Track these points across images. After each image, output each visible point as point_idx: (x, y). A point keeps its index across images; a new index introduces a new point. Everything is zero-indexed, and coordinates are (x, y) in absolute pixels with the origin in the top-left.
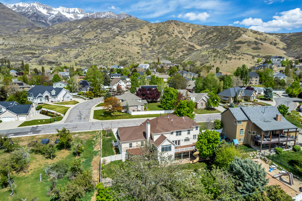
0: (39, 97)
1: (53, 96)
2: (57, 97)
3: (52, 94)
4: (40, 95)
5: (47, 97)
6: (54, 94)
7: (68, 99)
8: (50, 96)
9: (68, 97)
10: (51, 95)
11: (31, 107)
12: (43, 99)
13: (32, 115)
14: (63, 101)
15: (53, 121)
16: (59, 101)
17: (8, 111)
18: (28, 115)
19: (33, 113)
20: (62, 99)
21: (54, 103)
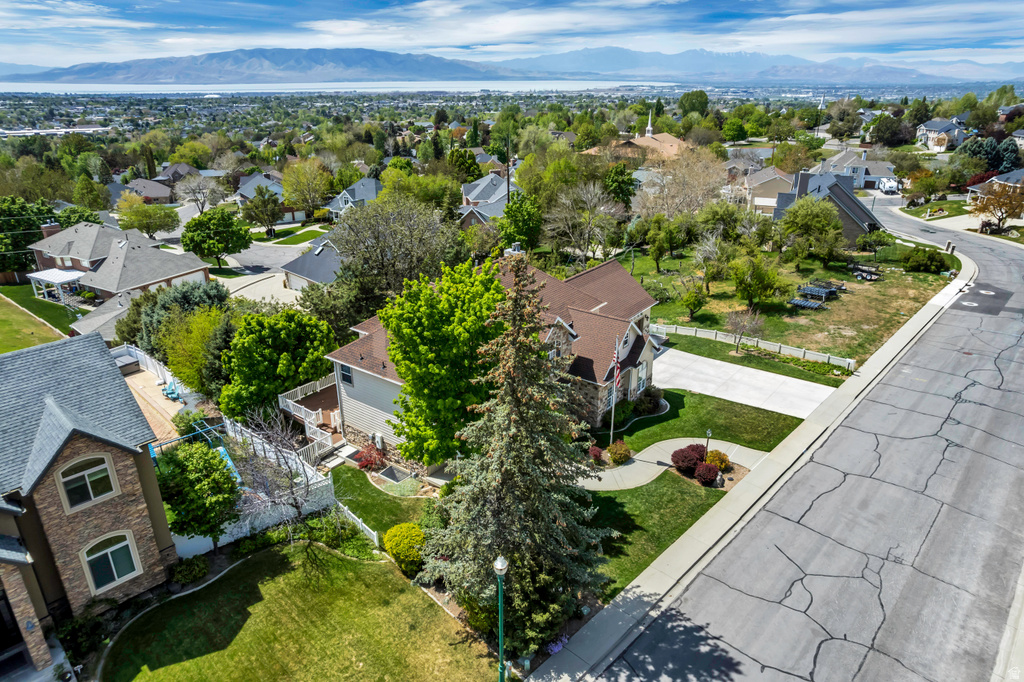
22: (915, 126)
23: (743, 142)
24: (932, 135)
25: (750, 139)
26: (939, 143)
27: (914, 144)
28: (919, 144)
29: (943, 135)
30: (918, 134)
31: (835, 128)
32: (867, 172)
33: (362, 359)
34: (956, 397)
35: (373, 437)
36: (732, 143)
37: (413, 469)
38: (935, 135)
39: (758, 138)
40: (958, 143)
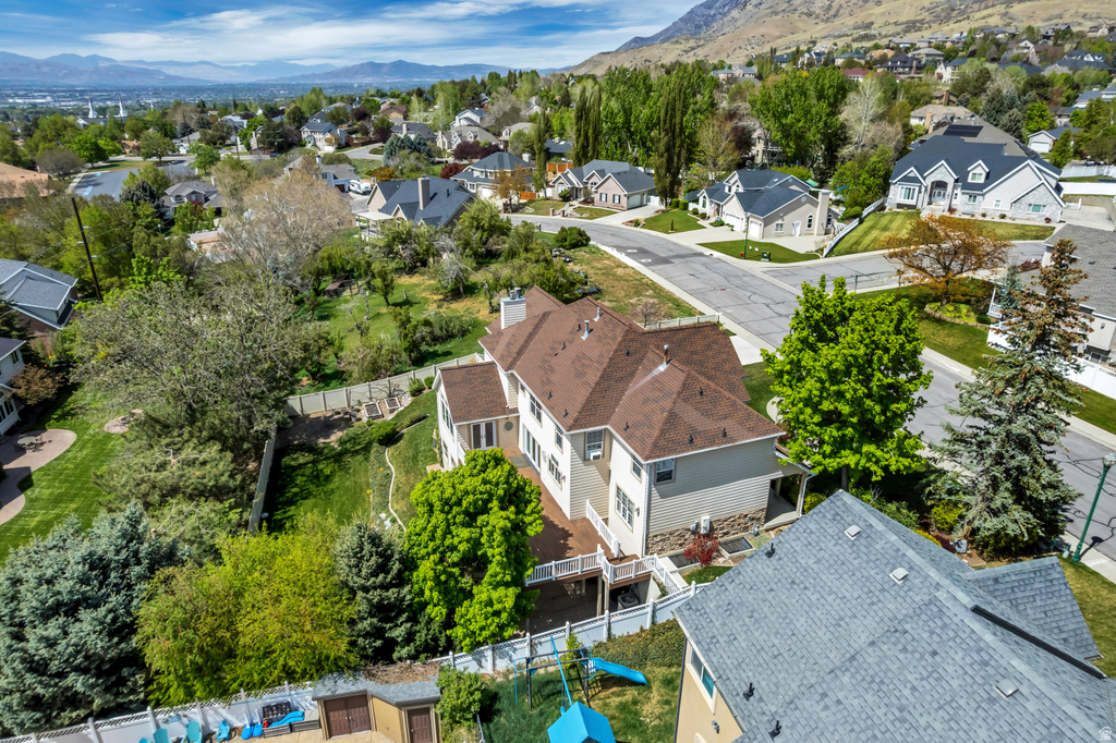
0: (907, 179)
1: (967, 186)
2: (983, 195)
3: (970, 180)
4: (913, 172)
5: (941, 185)
6: (981, 180)
7: (1034, 215)
8: (955, 187)
9: (1037, 207)
10: (961, 180)
11: (799, 204)
12: (917, 189)
13: (798, 229)
14: (1003, 217)
15: (758, 257)
16: (984, 215)
17: (735, 198)
18: (767, 223)
19: (809, 226)
20: (1005, 208)
21: (956, 215)
22: (298, 128)
23: (101, 164)
24: (317, 136)
25: (111, 158)
26: (329, 142)
27: (304, 145)
28: (309, 146)
29: (328, 136)
30: (304, 136)
31: (209, 137)
32: (335, 178)
33: (691, 441)
34: (780, 315)
35: (698, 525)
36: (89, 165)
37: (746, 529)
38: (321, 136)
39: (122, 157)
40: (343, 142)
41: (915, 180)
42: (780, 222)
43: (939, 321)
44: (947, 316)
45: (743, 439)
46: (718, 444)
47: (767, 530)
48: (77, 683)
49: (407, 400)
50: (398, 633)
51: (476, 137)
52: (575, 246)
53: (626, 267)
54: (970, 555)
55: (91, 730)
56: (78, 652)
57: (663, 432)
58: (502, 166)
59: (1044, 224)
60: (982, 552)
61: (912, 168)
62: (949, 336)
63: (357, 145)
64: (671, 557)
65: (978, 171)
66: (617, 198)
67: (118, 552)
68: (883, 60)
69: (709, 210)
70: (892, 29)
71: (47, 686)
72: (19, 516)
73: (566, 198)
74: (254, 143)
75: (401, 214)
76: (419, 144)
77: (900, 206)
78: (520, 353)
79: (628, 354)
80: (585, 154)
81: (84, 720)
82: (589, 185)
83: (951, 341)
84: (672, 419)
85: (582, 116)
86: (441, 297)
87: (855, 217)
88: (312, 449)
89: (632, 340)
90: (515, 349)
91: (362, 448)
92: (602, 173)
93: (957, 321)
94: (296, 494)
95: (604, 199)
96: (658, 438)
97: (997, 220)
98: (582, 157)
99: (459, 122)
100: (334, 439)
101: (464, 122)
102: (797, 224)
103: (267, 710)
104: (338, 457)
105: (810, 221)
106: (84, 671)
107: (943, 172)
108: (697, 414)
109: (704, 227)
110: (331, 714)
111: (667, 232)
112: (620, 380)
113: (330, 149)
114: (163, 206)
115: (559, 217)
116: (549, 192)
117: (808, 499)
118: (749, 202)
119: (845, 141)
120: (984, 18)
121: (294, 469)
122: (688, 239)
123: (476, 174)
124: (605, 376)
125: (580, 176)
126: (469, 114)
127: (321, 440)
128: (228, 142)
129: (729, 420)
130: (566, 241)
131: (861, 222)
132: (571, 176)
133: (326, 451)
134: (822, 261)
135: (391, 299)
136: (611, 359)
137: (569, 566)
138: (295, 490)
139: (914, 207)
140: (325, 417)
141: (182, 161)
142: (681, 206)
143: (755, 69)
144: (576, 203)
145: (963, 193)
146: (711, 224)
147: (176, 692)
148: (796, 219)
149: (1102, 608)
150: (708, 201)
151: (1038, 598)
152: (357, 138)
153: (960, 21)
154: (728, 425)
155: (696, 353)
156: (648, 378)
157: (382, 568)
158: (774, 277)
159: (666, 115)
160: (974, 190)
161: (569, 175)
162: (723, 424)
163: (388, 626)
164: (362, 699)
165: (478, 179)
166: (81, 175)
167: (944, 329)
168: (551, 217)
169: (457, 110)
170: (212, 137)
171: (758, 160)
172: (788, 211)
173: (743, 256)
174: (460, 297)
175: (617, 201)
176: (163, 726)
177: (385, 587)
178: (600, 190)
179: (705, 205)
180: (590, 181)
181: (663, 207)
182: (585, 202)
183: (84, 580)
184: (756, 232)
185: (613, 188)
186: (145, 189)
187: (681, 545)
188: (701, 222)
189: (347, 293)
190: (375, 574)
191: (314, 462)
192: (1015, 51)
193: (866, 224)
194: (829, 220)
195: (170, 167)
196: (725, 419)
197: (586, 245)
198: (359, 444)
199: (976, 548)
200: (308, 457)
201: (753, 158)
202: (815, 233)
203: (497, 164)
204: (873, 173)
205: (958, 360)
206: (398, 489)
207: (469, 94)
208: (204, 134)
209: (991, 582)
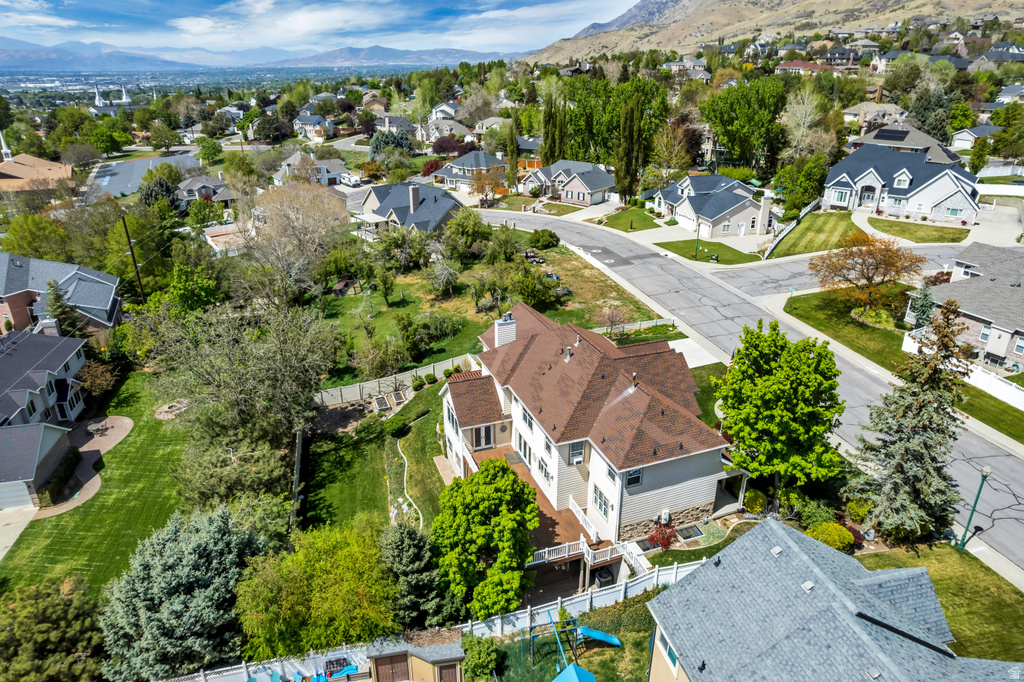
0: (839, 184)
1: (893, 191)
2: (907, 199)
3: (895, 186)
4: (845, 177)
5: (870, 189)
6: (905, 186)
7: (952, 218)
8: (882, 192)
9: (954, 211)
10: (888, 185)
11: (744, 207)
12: (849, 193)
13: (743, 229)
14: (925, 219)
15: (707, 258)
16: (907, 217)
17: (687, 201)
18: (715, 224)
19: (753, 226)
20: (926, 211)
21: (882, 217)
22: (291, 120)
23: (116, 154)
24: (308, 128)
25: (125, 148)
26: (318, 133)
27: (296, 136)
28: (300, 137)
29: (318, 128)
30: (296, 127)
31: (210, 128)
32: (328, 172)
33: (655, 453)
34: (726, 318)
35: (659, 517)
36: (105, 155)
37: (697, 519)
38: (311, 128)
39: (133, 147)
40: (331, 133)
41: (846, 185)
42: (726, 223)
43: (862, 326)
44: (869, 321)
45: (696, 450)
46: (676, 456)
47: (714, 519)
48: (196, 644)
49: (410, 394)
50: (430, 606)
51: (451, 130)
52: (546, 247)
53: (593, 268)
54: (877, 543)
55: (202, 678)
56: (197, 622)
57: (633, 446)
58: (478, 164)
59: (961, 227)
60: (886, 540)
61: (845, 174)
62: (870, 340)
63: (344, 136)
64: (637, 542)
65: (903, 179)
66: (581, 195)
67: (216, 544)
68: (822, 51)
69: (663, 209)
70: (832, 18)
71: (175, 646)
72: (98, 494)
73: (535, 194)
74: (251, 134)
75: (394, 217)
76: (402, 138)
77: (833, 207)
78: (513, 370)
79: (603, 377)
80: (552, 155)
81: (197, 670)
82: (556, 183)
83: (873, 345)
84: (640, 435)
85: (549, 120)
86: (433, 296)
87: (793, 219)
88: (334, 438)
89: (606, 365)
90: (509, 367)
91: (375, 438)
92: (568, 172)
93: (878, 326)
94: (324, 478)
95: (570, 196)
96: (629, 452)
97: (920, 222)
98: (550, 157)
99: (436, 115)
100: (351, 428)
101: (440, 115)
102: (742, 225)
103: (330, 663)
104: (355, 446)
105: (753, 222)
106: (198, 635)
107: (871, 178)
108: (659, 431)
109: (660, 226)
110: (380, 668)
111: (626, 231)
112: (597, 399)
113: (320, 140)
114: (178, 200)
115: (530, 213)
116: (521, 188)
117: (747, 494)
118: (700, 205)
119: (786, 144)
120: (917, 7)
121: (320, 455)
122: (645, 239)
123: (455, 171)
124: (585, 397)
125: (548, 175)
126: (444, 107)
127: (341, 430)
128: (227, 132)
129: (685, 435)
130: (539, 242)
131: (798, 223)
132: (540, 175)
133: (345, 440)
134: (763, 262)
135: (391, 299)
136: (590, 382)
137: (558, 551)
138: (323, 474)
139: (845, 208)
140: (342, 409)
141: (188, 152)
142: (639, 205)
143: (704, 61)
144: (545, 199)
145: (889, 197)
146: (666, 223)
147: (264, 650)
148: (741, 220)
149: (978, 589)
150: (662, 201)
151: (910, 598)
152: (343, 129)
153: (896, 10)
154: (684, 439)
155: (658, 375)
156: (620, 398)
157: (417, 557)
158: (722, 278)
159: (625, 123)
160: (899, 194)
161: (538, 174)
162: (680, 439)
163: (422, 601)
164: (403, 657)
165: (456, 175)
166: (99, 165)
167: (866, 333)
168: (523, 213)
169: (433, 104)
170: (213, 128)
171: (708, 158)
172: (733, 214)
173: (694, 258)
174: (450, 297)
175: (581, 198)
176: (253, 675)
177: (420, 571)
178: (566, 188)
179: (659, 205)
180: (558, 179)
181: (623, 205)
182: (552, 198)
183: (196, 567)
184: (705, 232)
185: (578, 186)
186: (162, 185)
187: (646, 532)
188: (657, 221)
189: (351, 292)
190: (412, 562)
191: (336, 450)
192: (945, 42)
193: (803, 225)
194: (770, 221)
195: (178, 157)
196: (682, 434)
197: (556, 246)
198: (372, 433)
199: (882, 537)
200: (332, 445)
201: (702, 155)
202: (758, 232)
203: (474, 163)
204: (809, 177)
205: (878, 363)
206: (411, 477)
207: (444, 85)
208: (206, 126)
209: (876, 587)
